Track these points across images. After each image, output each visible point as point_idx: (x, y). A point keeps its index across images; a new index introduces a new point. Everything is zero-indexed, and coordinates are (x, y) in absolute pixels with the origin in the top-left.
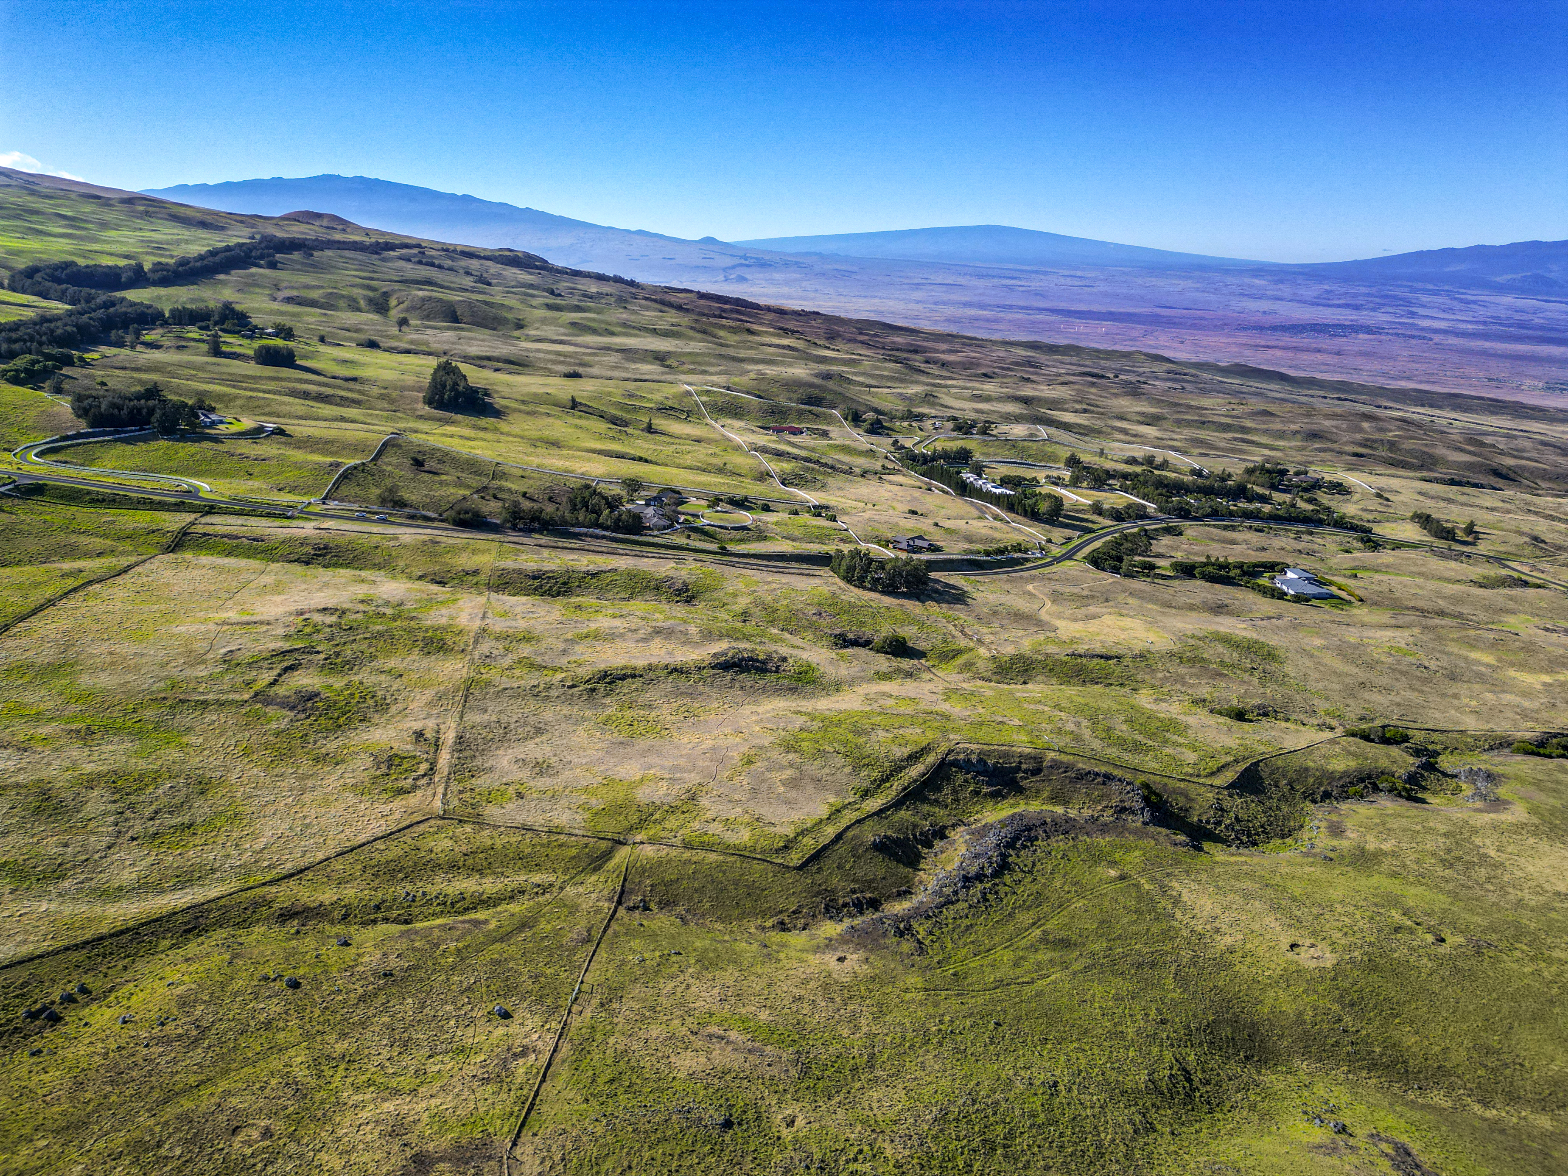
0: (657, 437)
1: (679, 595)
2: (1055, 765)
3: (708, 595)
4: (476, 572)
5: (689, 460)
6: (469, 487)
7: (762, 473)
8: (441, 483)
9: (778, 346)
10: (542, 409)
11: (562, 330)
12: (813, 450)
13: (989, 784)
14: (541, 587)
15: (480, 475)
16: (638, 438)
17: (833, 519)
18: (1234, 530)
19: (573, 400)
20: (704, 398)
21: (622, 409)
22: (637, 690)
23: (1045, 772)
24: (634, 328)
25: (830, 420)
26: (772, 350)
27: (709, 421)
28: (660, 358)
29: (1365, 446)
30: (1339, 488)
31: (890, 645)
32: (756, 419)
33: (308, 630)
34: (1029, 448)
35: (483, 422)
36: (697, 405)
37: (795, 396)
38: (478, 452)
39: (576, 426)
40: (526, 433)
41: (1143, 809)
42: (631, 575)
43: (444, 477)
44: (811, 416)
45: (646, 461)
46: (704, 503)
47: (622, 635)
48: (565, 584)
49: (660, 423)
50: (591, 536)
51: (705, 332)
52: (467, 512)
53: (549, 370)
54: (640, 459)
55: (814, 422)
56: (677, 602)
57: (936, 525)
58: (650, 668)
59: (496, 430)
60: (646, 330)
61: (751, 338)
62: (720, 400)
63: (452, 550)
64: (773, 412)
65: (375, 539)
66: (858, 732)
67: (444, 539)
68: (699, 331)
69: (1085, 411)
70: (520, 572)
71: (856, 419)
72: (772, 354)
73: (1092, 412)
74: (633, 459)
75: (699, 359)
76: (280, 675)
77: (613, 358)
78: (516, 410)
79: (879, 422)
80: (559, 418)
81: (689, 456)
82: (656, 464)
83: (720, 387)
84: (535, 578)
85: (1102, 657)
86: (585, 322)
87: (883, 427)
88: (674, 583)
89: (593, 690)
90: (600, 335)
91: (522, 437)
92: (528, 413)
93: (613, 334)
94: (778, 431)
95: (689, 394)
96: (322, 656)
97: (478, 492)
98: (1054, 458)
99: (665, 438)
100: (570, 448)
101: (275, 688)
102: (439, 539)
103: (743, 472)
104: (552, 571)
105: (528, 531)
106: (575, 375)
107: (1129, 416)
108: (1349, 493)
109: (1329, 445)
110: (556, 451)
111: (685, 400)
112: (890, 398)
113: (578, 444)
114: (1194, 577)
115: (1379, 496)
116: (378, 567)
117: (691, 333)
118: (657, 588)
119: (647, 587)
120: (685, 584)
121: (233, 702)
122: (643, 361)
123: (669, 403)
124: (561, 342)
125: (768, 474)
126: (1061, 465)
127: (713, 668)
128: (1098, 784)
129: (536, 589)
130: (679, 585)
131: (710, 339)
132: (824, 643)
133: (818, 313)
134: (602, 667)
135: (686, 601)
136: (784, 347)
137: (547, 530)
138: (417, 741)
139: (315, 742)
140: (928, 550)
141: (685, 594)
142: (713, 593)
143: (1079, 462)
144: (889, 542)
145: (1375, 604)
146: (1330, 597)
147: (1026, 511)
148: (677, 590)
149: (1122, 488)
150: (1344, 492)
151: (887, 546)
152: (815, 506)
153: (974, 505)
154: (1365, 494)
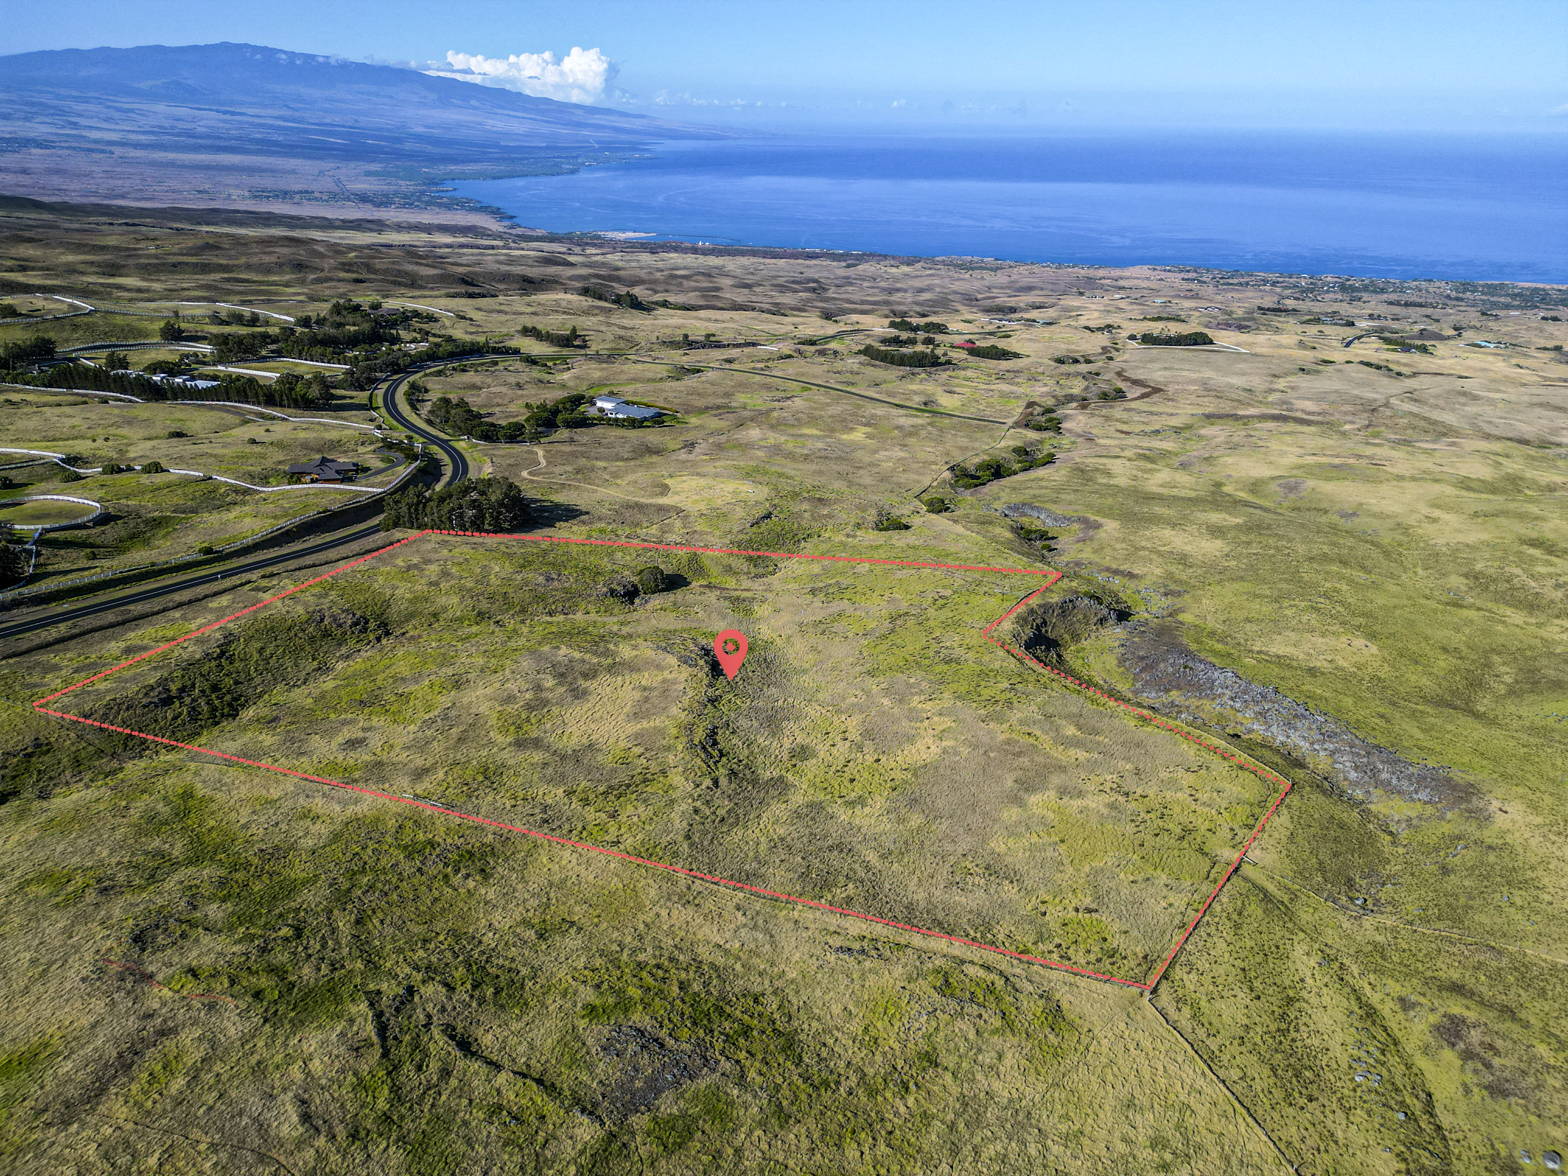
1: (365, 630)
3: (397, 613)
4: (41, 747)
14: (195, 710)
30: (425, 317)
56: (379, 640)
57: (251, 441)
70: (124, 705)
85: (765, 517)
108: (437, 319)
114: (558, 427)
115: (462, 317)
120: (348, 612)
130: (347, 619)
135: (388, 634)
140: (357, 471)
141: (372, 625)
142: (394, 609)
143: (180, 331)
144: (295, 476)
145: (687, 412)
146: (660, 415)
147: (296, 401)
148: (355, 624)
149: (279, 353)
150: (431, 318)
151: (298, 481)
152: (62, 460)
153: (211, 408)
154: (447, 317)
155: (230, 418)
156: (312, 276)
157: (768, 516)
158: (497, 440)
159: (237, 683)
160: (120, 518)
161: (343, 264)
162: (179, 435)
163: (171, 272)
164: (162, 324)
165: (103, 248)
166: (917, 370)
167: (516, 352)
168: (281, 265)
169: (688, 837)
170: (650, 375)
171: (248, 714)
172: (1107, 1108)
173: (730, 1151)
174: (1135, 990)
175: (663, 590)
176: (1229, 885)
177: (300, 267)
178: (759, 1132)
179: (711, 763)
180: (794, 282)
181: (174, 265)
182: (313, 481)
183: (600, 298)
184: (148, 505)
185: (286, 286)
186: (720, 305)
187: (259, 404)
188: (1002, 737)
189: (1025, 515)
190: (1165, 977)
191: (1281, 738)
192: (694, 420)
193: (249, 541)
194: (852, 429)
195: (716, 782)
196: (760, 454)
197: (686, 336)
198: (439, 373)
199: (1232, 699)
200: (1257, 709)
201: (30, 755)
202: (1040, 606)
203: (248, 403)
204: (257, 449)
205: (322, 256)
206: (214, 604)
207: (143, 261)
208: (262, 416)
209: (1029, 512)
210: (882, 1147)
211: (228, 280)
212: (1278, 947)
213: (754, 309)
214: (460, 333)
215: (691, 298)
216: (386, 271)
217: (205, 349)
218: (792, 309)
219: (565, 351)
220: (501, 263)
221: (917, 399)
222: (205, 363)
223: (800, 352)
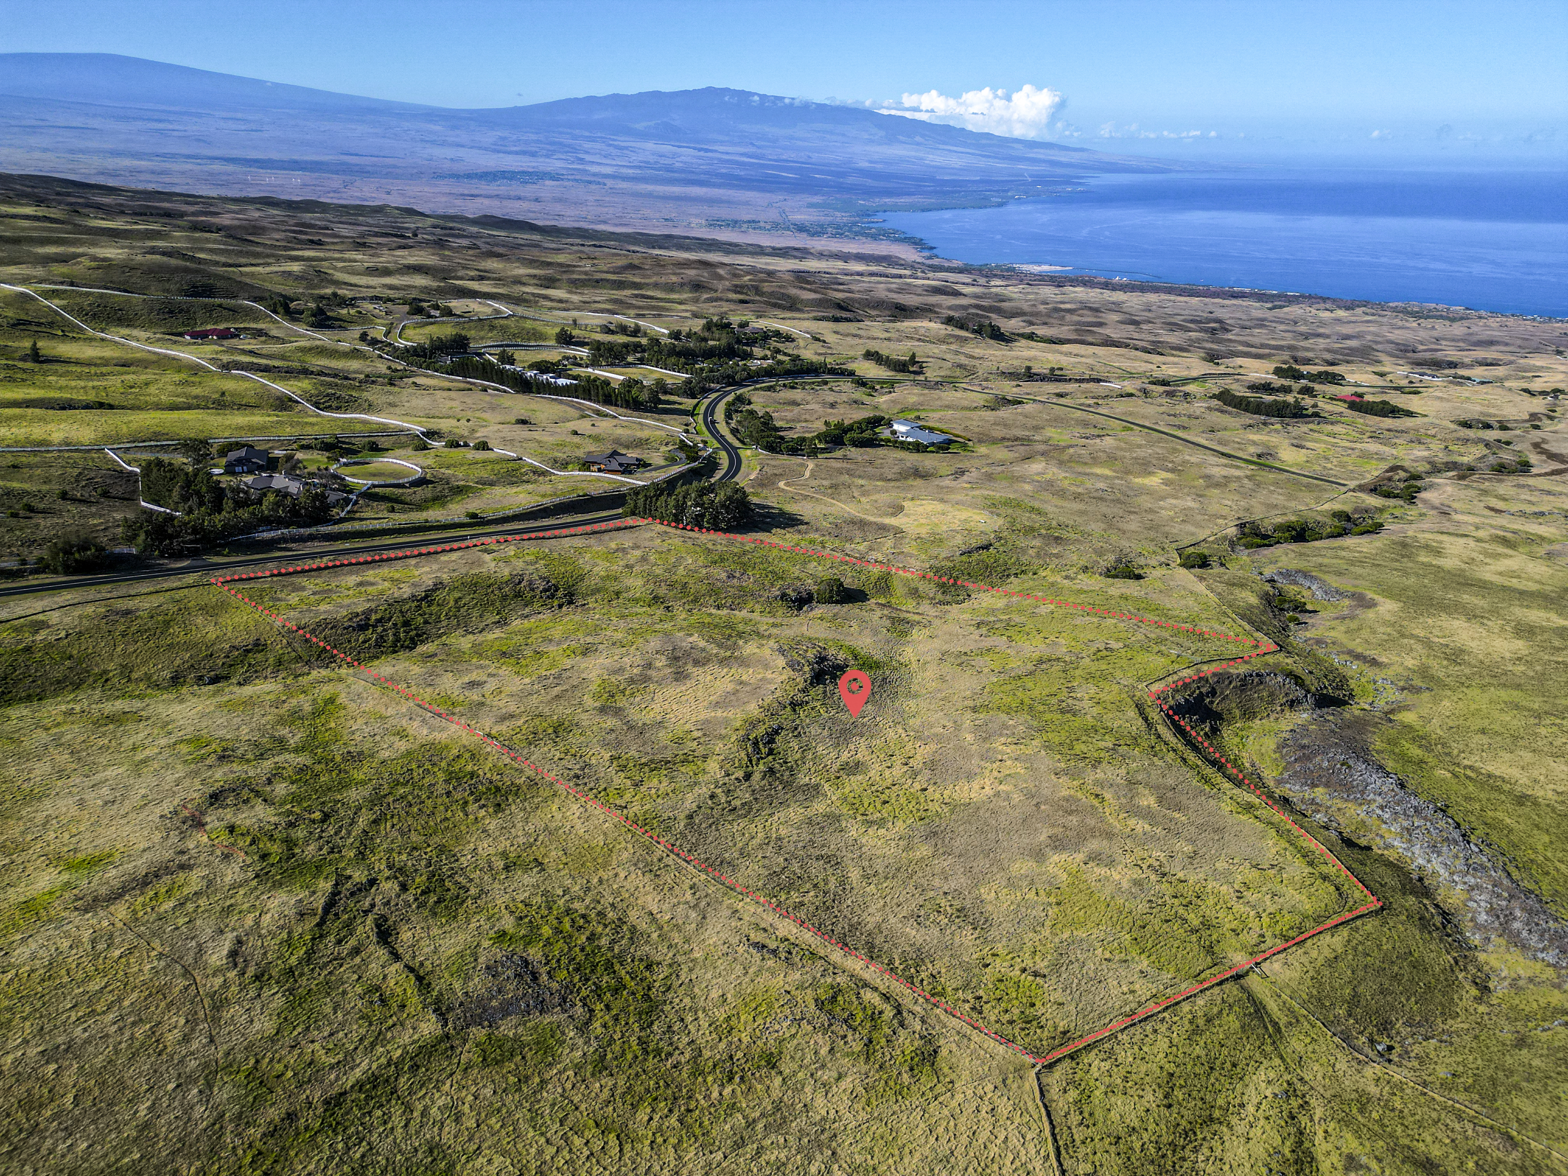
1: (553, 596)
3: (585, 587)
4: (259, 646)
7: (280, 399)
17: (483, 446)
18: (777, 390)
20: (57, 301)
25: (253, 314)
27: (96, 333)
30: (782, 336)
34: (508, 327)
36: (58, 313)
37: (173, 287)
44: (225, 312)
45: (111, 407)
48: (406, 623)
49: (46, 346)
50: (294, 540)
54: (101, 405)
55: (235, 320)
56: (560, 606)
57: (575, 433)
62: (81, 302)
63: (167, 617)
67: (128, 603)
69: (482, 278)
70: (330, 625)
71: (285, 311)
73: (489, 279)
74: (87, 407)
79: (321, 311)
81: (152, 389)
84: (363, 628)
85: (981, 548)
87: (328, 318)
88: (531, 583)
94: (200, 336)
99: (79, 368)
104: (371, 611)
108: (793, 340)
111: (28, 306)
115: (818, 340)
118: (518, 595)
119: (505, 597)
120: (544, 580)
123: (14, 314)
125: (291, 399)
126: (553, 343)
129: (378, 645)
130: (541, 585)
135: (570, 603)
137: (219, 545)
140: (638, 466)
141: (560, 594)
142: (586, 582)
143: (571, 337)
144: (586, 465)
145: (980, 441)
146: (950, 442)
147: (627, 402)
148: (545, 590)
149: (642, 361)
150: (789, 339)
151: (588, 470)
152: (423, 433)
153: (561, 402)
154: (804, 339)
155: (573, 413)
156: (705, 296)
157: (986, 547)
158: (780, 452)
159: (426, 622)
160: (432, 482)
161: (736, 286)
162: (524, 422)
163: (594, 287)
164: (557, 330)
165: (549, 264)
166: (1273, 420)
167: (852, 373)
168: (682, 285)
169: (690, 817)
170: (965, 403)
171: (421, 649)
172: (917, 1155)
173: (537, 1080)
174: (1029, 1060)
175: (837, 602)
176: (1216, 990)
177: (697, 286)
178: (571, 1073)
179: (754, 759)
180: (1192, 321)
181: (597, 281)
182: (600, 470)
183: (962, 327)
184: (459, 475)
185: (680, 303)
186: (1090, 339)
187: (598, 402)
188: (1065, 793)
189: (1296, 583)
190: (1072, 1057)
191: (1421, 861)
192: (983, 450)
193: (510, 513)
194: (1150, 473)
195: (748, 776)
196: (1027, 487)
197: (1029, 368)
198: (769, 389)
199: (1382, 808)
200: (1406, 824)
201: (248, 651)
202: (1214, 675)
203: (590, 400)
204: (576, 439)
205: (720, 278)
206: (444, 558)
207: (575, 276)
208: (598, 413)
209: (1301, 580)
210: (673, 1121)
211: (636, 296)
212: (1234, 1065)
213: (1127, 346)
214: (809, 354)
215: (1064, 332)
216: (772, 294)
217: (583, 353)
218: (1173, 348)
219: (899, 376)
220: (890, 290)
221: (1252, 449)
222: (580, 365)
223: (1145, 392)
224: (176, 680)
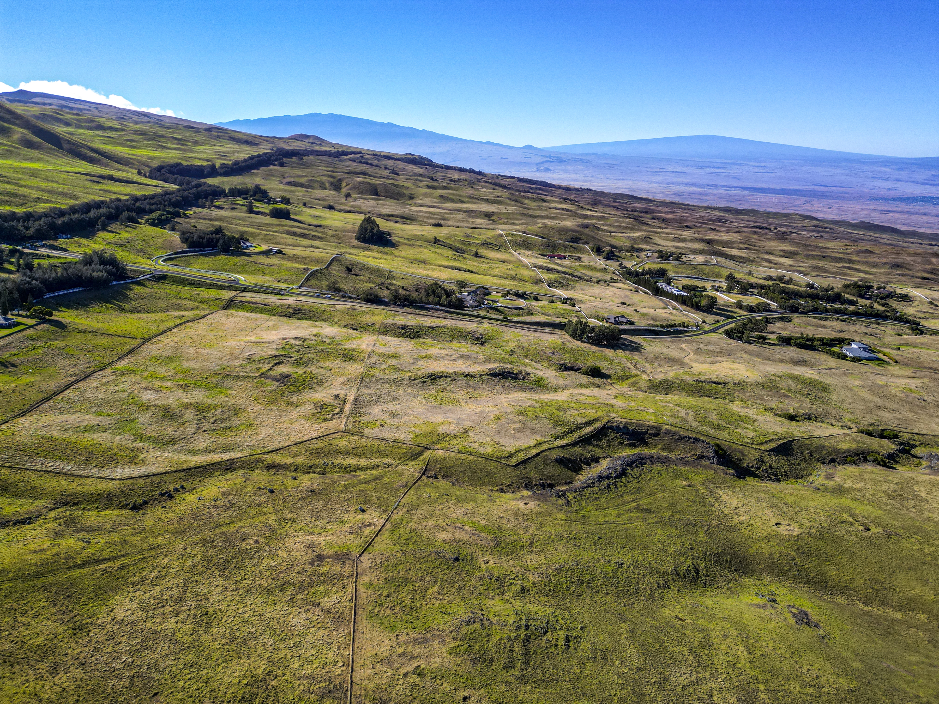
0: (480, 259)
2: (667, 432)
3: (493, 341)
4: (373, 325)
5: (496, 272)
6: (374, 283)
7: (537, 280)
8: (360, 280)
9: (559, 209)
10: (418, 243)
11: (435, 200)
12: (570, 268)
13: (628, 440)
14: (405, 333)
15: (381, 277)
16: (469, 260)
17: (574, 305)
18: (827, 320)
19: (435, 238)
20: (510, 238)
21: (462, 244)
22: (447, 383)
23: (661, 435)
24: (476, 198)
25: (583, 251)
26: (555, 211)
27: (511, 251)
28: (488, 215)
29: (931, 273)
30: (906, 298)
31: (591, 371)
32: (539, 249)
33: (287, 347)
34: (703, 269)
35: (386, 249)
36: (505, 242)
37: (564, 237)
38: (381, 265)
39: (436, 253)
40: (408, 256)
41: (713, 457)
42: (453, 329)
43: (362, 277)
44: (572, 249)
45: (472, 272)
46: (500, 295)
47: (443, 358)
48: (418, 332)
49: (483, 251)
50: (435, 309)
51: (516, 201)
52: (371, 295)
53: (425, 222)
54: (469, 271)
55: (573, 252)
57: (636, 310)
58: (455, 373)
59: (392, 254)
60: (482, 200)
61: (544, 204)
62: (519, 239)
63: (362, 313)
64: (549, 246)
65: (323, 307)
66: (560, 410)
67: (358, 308)
68: (513, 201)
69: (746, 249)
70: (395, 325)
71: (598, 250)
72: (554, 214)
73: (751, 249)
74: (465, 271)
75: (511, 216)
76: (273, 366)
77: (462, 216)
78: (403, 244)
79: (612, 252)
80: (426, 248)
81: (496, 270)
82: (478, 274)
83: (520, 232)
84: (402, 328)
85: (715, 383)
86: (448, 196)
87: (615, 256)
88: (475, 334)
89: (425, 382)
90: (456, 203)
91: (405, 258)
92: (410, 245)
93: (463, 202)
94: (551, 257)
95: (501, 235)
96: (294, 359)
97: (378, 285)
98: (719, 275)
99: (485, 260)
100: (431, 264)
101: (271, 372)
102: (356, 307)
103: (526, 279)
104: (412, 326)
105: (402, 306)
106: (439, 225)
107: (774, 253)
108: (911, 301)
109: (906, 272)
110: (424, 266)
111: (499, 239)
112: (622, 238)
113: (435, 262)
114: (790, 345)
115: (931, 303)
116: (325, 320)
117: (508, 201)
118: (466, 337)
119: (461, 336)
120: (481, 335)
121: (251, 377)
122: (477, 217)
123: (490, 241)
124: (434, 207)
125: (540, 281)
126: (723, 280)
127: (488, 375)
128: (690, 443)
129: (402, 334)
130: (478, 335)
131: (520, 205)
132: (553, 368)
133: (590, 190)
134: (430, 371)
135: (481, 344)
136: (562, 209)
137: (412, 305)
138: (336, 399)
139: (288, 397)
140: (626, 323)
141: (481, 340)
146: (877, 359)
147: (693, 305)
148: (477, 338)
149: (758, 293)
152: (564, 298)
154: (923, 302)
155: (662, 304)
162: (624, 304)
164: (728, 273)
167: (915, 323)
171: (413, 339)
179: (424, 378)
184: (539, 310)
193: (522, 321)
195: (414, 380)
201: (369, 325)
222: (718, 291)
224: (345, 326)
